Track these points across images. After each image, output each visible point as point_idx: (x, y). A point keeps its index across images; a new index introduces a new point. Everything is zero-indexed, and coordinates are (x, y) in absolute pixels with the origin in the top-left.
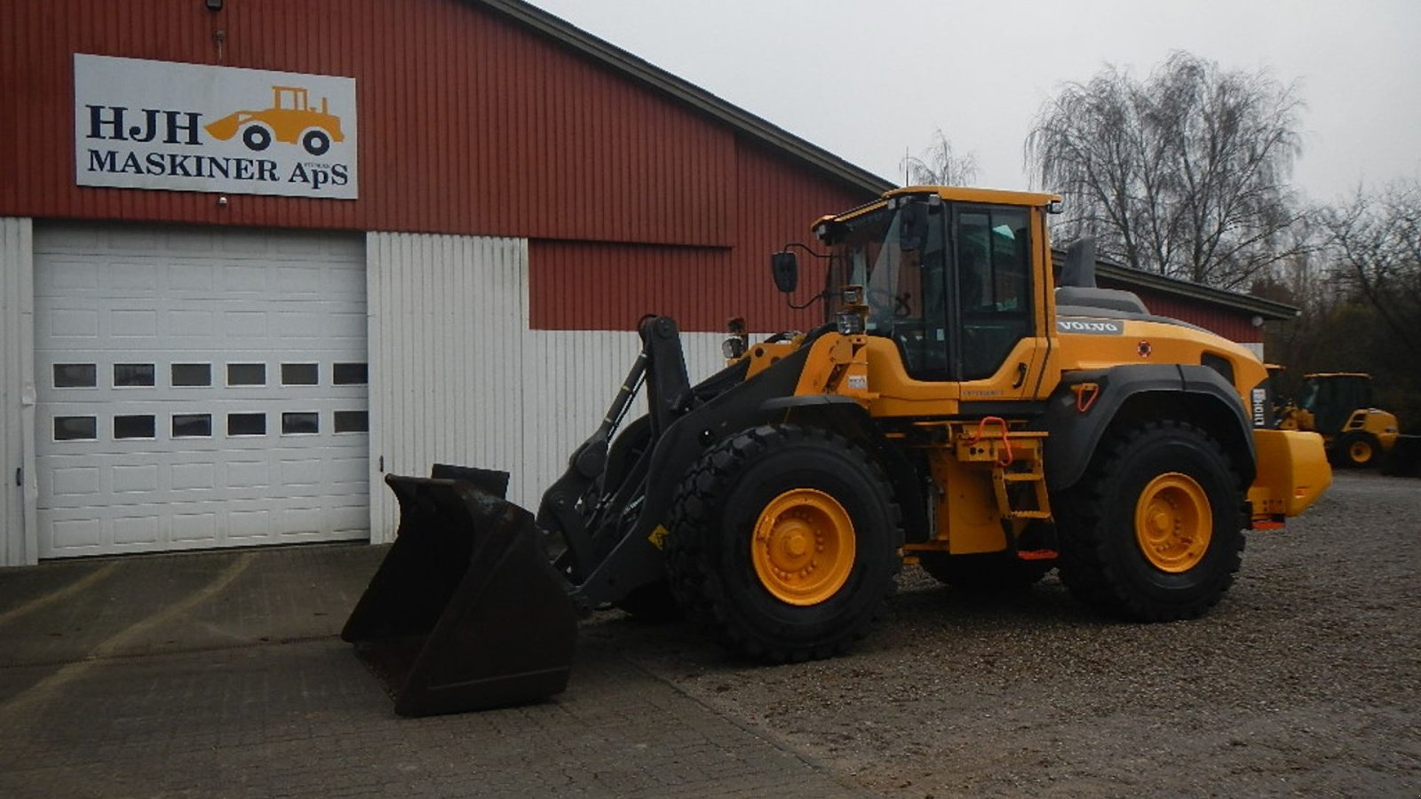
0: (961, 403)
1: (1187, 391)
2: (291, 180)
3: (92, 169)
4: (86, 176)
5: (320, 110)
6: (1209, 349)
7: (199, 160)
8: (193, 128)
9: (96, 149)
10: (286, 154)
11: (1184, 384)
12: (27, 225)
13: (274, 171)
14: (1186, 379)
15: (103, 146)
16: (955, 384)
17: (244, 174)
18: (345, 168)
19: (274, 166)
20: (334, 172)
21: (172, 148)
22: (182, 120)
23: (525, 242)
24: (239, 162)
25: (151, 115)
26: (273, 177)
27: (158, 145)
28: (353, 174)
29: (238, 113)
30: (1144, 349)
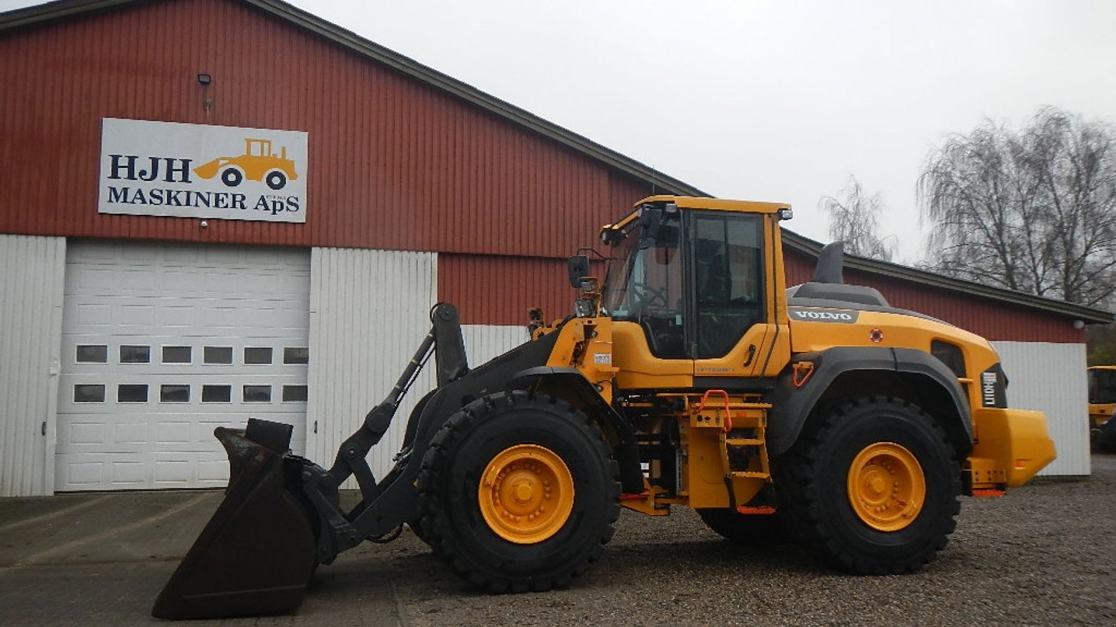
0: (695, 378)
1: (898, 371)
2: (256, 208)
3: (110, 201)
4: (105, 206)
5: (279, 156)
6: (938, 336)
7: (188, 193)
8: (185, 170)
9: (113, 187)
10: (253, 189)
11: (896, 365)
12: (62, 242)
13: (243, 202)
14: (899, 361)
15: (119, 184)
16: (690, 362)
17: (221, 204)
18: (297, 199)
19: (244, 198)
20: (288, 202)
21: (170, 186)
22: (178, 165)
23: (435, 255)
24: (217, 195)
25: (155, 162)
26: (242, 207)
27: (160, 183)
28: (303, 204)
29: (217, 160)
30: (876, 335)
